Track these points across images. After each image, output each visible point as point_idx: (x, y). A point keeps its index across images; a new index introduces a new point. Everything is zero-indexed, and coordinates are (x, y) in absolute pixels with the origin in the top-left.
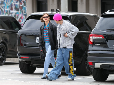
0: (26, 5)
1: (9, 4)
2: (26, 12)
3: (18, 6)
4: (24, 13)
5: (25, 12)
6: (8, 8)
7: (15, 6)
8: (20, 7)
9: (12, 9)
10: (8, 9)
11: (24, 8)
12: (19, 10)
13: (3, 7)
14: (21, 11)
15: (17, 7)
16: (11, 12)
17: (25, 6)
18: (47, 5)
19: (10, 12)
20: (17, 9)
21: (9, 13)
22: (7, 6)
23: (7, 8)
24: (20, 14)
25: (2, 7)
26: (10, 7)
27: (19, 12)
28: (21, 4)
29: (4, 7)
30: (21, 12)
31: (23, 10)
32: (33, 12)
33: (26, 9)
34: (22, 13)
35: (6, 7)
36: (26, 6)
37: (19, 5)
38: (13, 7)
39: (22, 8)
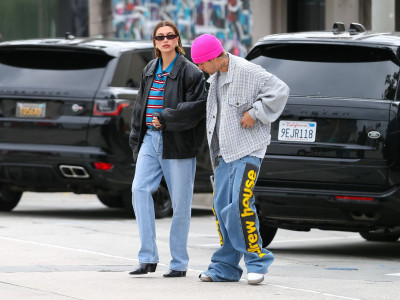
0: (251, 8)
1: (192, 5)
2: (251, 32)
3: (223, 9)
4: (243, 37)
5: (246, 33)
6: (188, 18)
7: (210, 11)
8: (229, 14)
9: (200, 21)
10: (187, 22)
11: (242, 19)
12: (227, 23)
13: (172, 15)
14: (233, 28)
15: (218, 13)
16: (199, 30)
17: (246, 12)
18: (324, 7)
19: (193, 30)
20: (218, 22)
21: (190, 35)
22: (185, 11)
23: (183, 18)
24: (229, 38)
25: (168, 15)
26: (195, 14)
27: (227, 30)
28: (234, 4)
29: (175, 13)
30: (232, 31)
31: (239, 24)
32: (274, 31)
33: (251, 22)
34: (235, 36)
35: (181, 13)
36: (251, 12)
37: (226, 7)
38: (206, 14)
39: (235, 16)
